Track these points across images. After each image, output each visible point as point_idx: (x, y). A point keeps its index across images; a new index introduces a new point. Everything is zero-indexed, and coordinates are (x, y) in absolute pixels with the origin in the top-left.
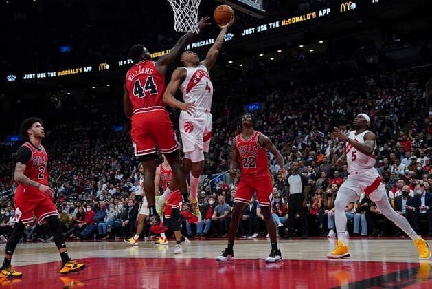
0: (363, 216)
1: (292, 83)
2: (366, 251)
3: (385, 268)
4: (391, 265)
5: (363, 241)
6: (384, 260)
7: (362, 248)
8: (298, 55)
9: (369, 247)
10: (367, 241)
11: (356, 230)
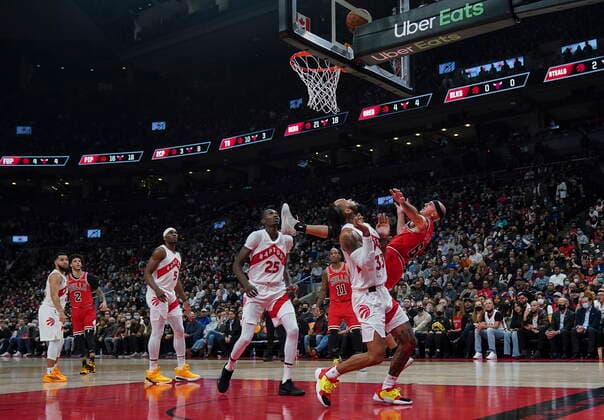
0: (515, 334)
1: (432, 174)
2: (516, 375)
3: (538, 394)
4: (545, 391)
5: (514, 363)
6: (537, 385)
7: (512, 371)
8: (440, 140)
9: (521, 371)
10: (518, 364)
11: (506, 351)
